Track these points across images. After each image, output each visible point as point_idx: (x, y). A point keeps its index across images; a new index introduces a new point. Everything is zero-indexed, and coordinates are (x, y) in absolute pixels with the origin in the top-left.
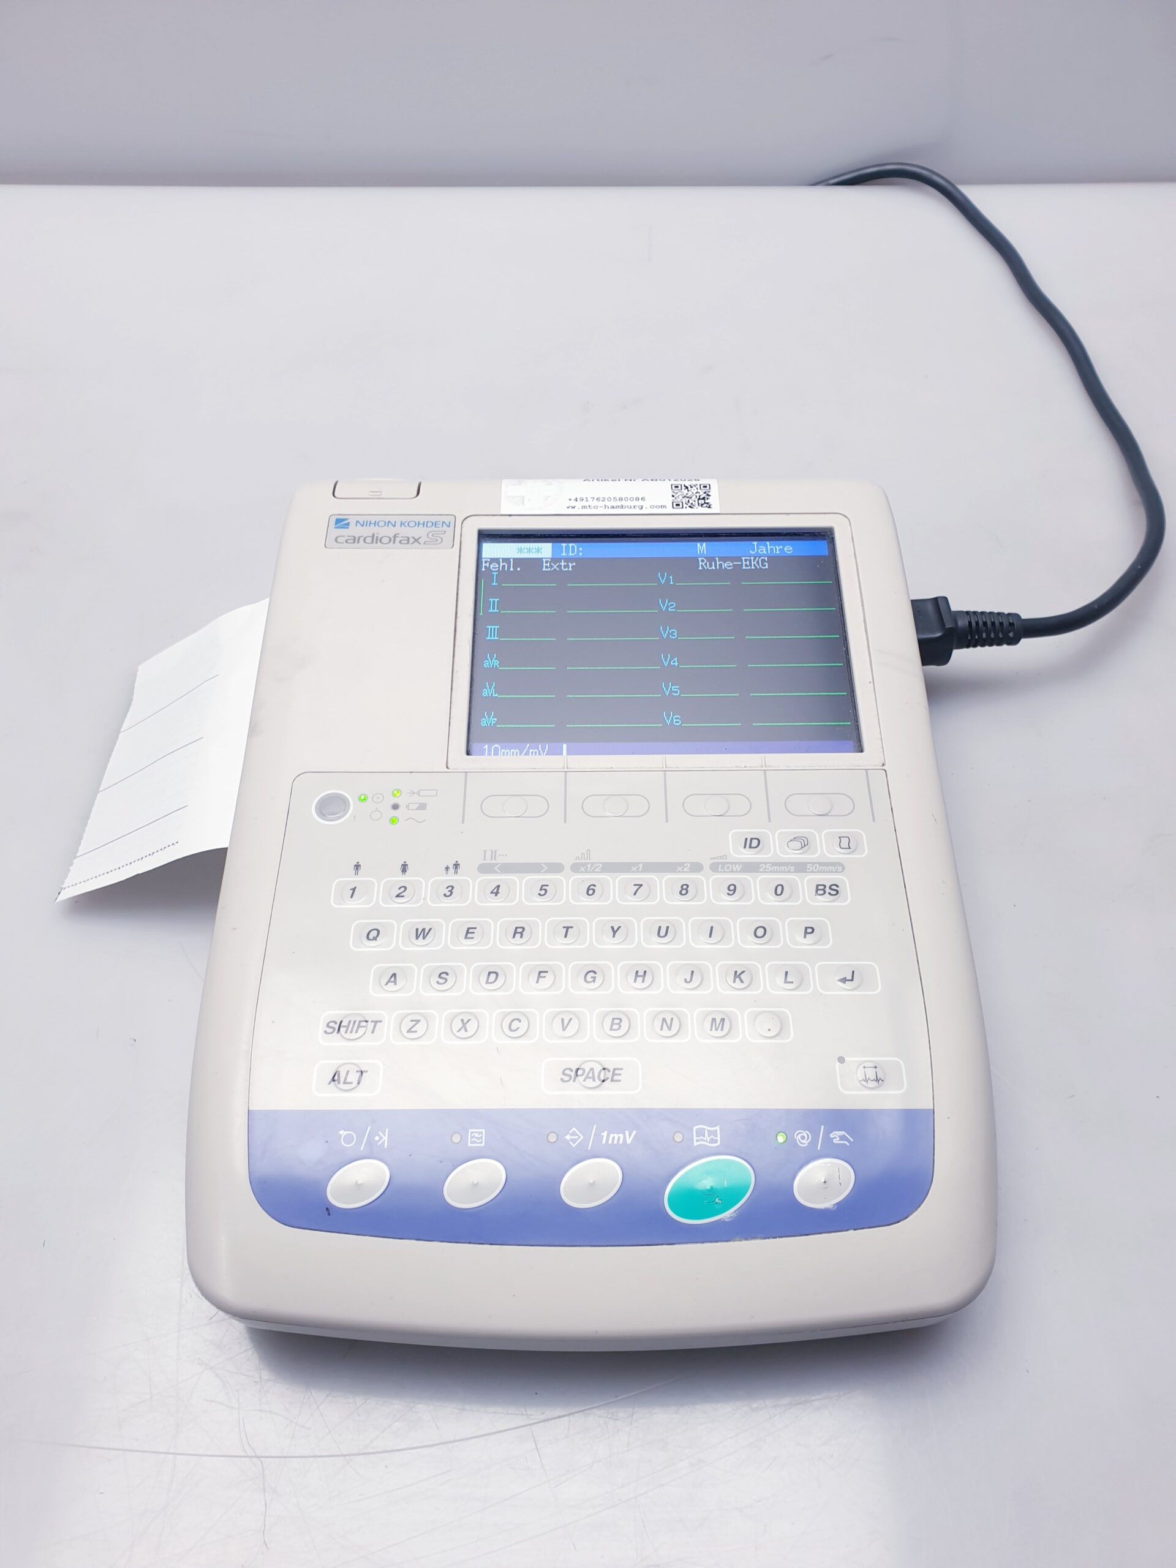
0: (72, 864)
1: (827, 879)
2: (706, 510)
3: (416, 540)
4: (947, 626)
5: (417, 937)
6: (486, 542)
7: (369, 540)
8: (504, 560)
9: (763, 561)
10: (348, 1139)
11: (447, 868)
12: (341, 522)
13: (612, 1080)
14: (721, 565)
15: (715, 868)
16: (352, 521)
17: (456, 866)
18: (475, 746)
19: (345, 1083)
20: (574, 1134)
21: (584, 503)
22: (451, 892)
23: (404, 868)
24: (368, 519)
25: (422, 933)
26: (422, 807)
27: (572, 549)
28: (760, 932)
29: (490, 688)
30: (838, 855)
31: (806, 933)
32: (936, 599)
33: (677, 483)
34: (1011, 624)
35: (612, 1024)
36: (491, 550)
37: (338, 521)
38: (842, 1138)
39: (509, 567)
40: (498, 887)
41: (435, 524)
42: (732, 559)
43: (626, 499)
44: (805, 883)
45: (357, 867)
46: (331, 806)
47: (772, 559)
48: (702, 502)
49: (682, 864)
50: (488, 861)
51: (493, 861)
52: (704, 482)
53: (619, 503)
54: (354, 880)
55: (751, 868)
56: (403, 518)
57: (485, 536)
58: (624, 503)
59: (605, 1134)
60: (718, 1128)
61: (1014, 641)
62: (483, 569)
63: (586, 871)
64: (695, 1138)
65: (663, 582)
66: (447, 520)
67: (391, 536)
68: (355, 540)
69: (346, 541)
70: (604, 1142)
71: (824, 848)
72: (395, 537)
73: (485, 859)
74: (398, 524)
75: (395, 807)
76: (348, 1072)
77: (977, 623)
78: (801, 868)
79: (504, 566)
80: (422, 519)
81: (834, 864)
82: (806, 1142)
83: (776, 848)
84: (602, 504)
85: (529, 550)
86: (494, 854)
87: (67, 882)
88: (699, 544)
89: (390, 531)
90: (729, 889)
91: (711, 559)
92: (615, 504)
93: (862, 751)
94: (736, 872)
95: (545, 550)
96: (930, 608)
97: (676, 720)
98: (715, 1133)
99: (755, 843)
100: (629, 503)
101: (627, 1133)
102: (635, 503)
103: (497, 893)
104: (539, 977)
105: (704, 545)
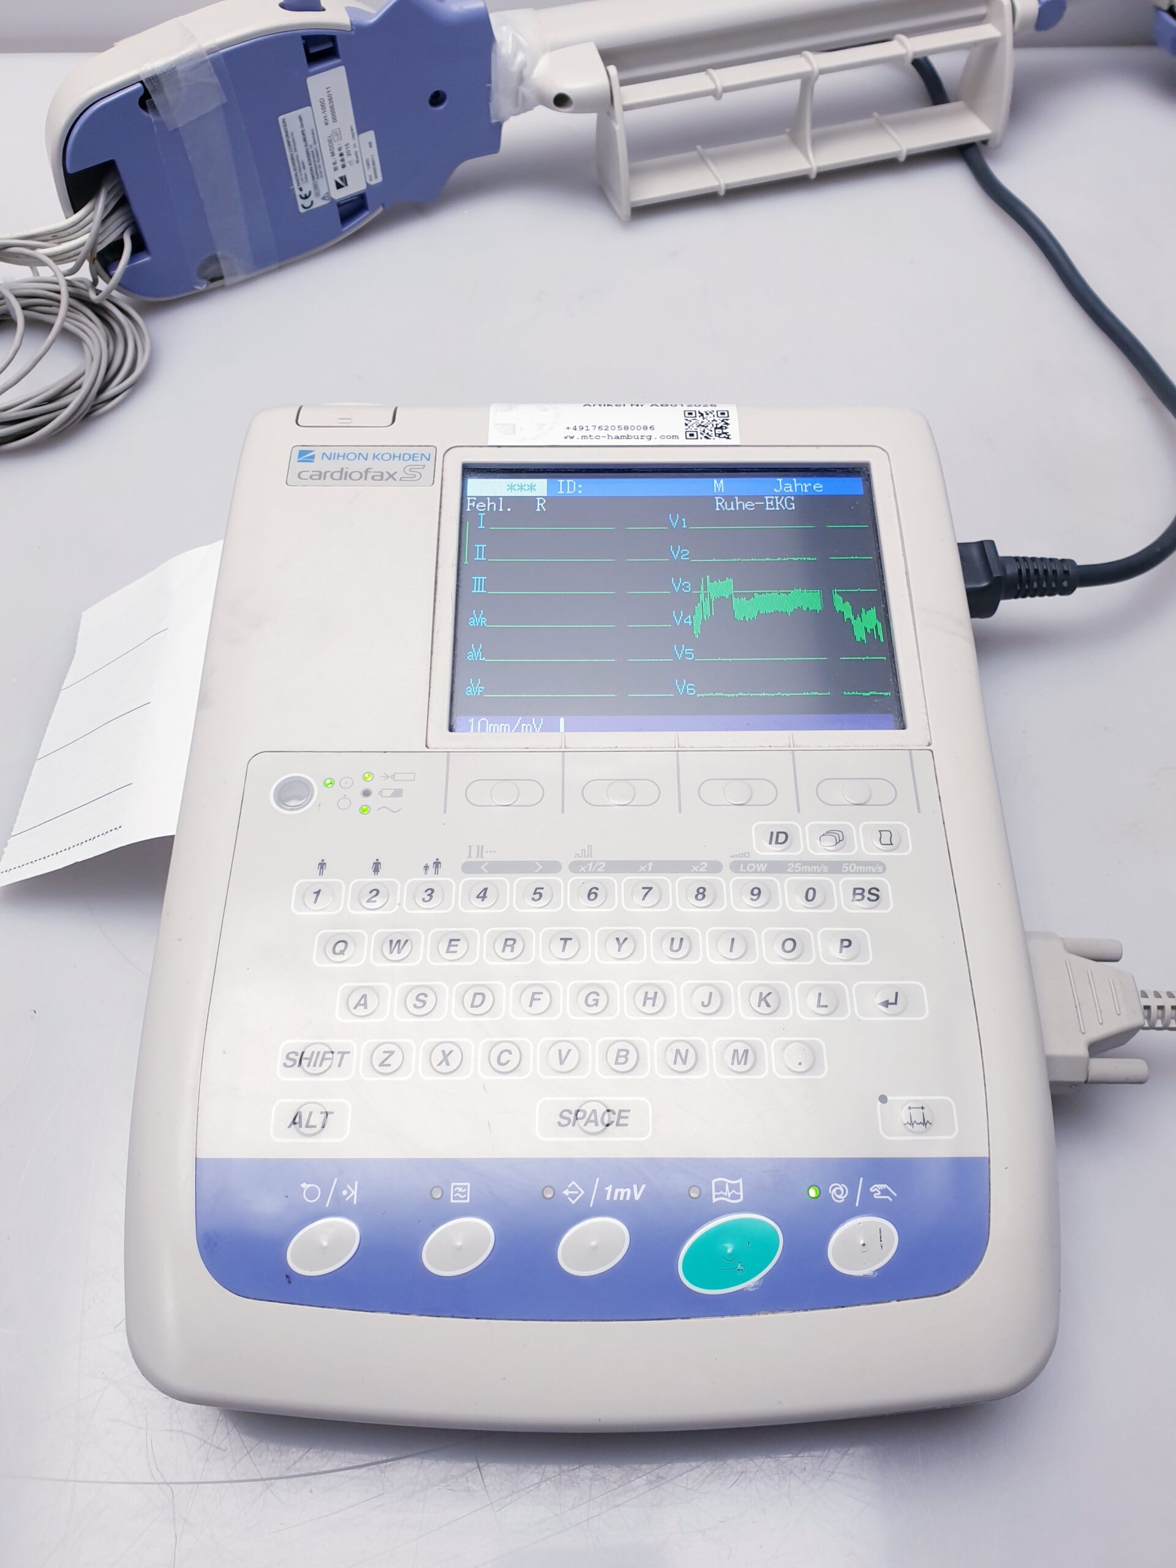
0: (6, 845)
1: (867, 881)
2: (724, 442)
3: (391, 476)
4: (994, 576)
5: (391, 950)
6: (471, 477)
7: (337, 476)
8: (493, 499)
9: (789, 501)
10: (312, 1193)
11: (426, 867)
12: (305, 455)
13: (618, 1125)
14: (741, 505)
15: (735, 867)
16: (318, 453)
17: (437, 864)
18: (458, 721)
19: (307, 1126)
20: (573, 1188)
21: (584, 433)
22: (430, 895)
23: (377, 866)
24: (337, 450)
25: (396, 944)
26: (398, 793)
27: (570, 487)
28: (789, 945)
29: (476, 651)
30: (875, 851)
31: (842, 947)
32: (981, 544)
33: (690, 409)
34: (1066, 572)
35: (618, 1056)
36: (478, 486)
37: (302, 453)
38: (884, 1192)
39: (498, 507)
40: (486, 890)
41: (413, 457)
42: (754, 498)
43: (633, 428)
44: (840, 887)
45: (322, 865)
46: (293, 792)
47: (801, 499)
48: (719, 431)
49: (697, 863)
50: (474, 859)
51: (480, 859)
52: (721, 408)
53: (624, 433)
54: (318, 881)
55: (777, 867)
56: (377, 451)
57: (470, 470)
58: (630, 432)
59: (609, 1189)
60: (740, 1181)
61: (1068, 591)
62: (468, 510)
63: (587, 872)
64: (714, 1193)
65: (674, 525)
66: (426, 451)
67: (363, 470)
68: (321, 475)
69: (311, 477)
70: (608, 1198)
71: (862, 844)
72: (367, 471)
73: (470, 857)
74: (370, 457)
75: (367, 793)
76: (311, 1113)
77: (1028, 571)
78: (835, 867)
79: (492, 506)
80: (397, 451)
81: (873, 863)
82: (842, 1198)
83: (807, 844)
84: (603, 433)
85: (521, 488)
86: (480, 850)
88: (715, 481)
89: (361, 465)
90: (752, 894)
91: (729, 499)
92: (620, 433)
93: (903, 727)
94: (761, 872)
95: (539, 487)
96: (975, 553)
97: (688, 688)
98: (736, 1187)
99: (782, 837)
100: (635, 433)
101: (635, 1187)
102: (642, 432)
103: (484, 897)
104: (533, 999)
105: (722, 481)
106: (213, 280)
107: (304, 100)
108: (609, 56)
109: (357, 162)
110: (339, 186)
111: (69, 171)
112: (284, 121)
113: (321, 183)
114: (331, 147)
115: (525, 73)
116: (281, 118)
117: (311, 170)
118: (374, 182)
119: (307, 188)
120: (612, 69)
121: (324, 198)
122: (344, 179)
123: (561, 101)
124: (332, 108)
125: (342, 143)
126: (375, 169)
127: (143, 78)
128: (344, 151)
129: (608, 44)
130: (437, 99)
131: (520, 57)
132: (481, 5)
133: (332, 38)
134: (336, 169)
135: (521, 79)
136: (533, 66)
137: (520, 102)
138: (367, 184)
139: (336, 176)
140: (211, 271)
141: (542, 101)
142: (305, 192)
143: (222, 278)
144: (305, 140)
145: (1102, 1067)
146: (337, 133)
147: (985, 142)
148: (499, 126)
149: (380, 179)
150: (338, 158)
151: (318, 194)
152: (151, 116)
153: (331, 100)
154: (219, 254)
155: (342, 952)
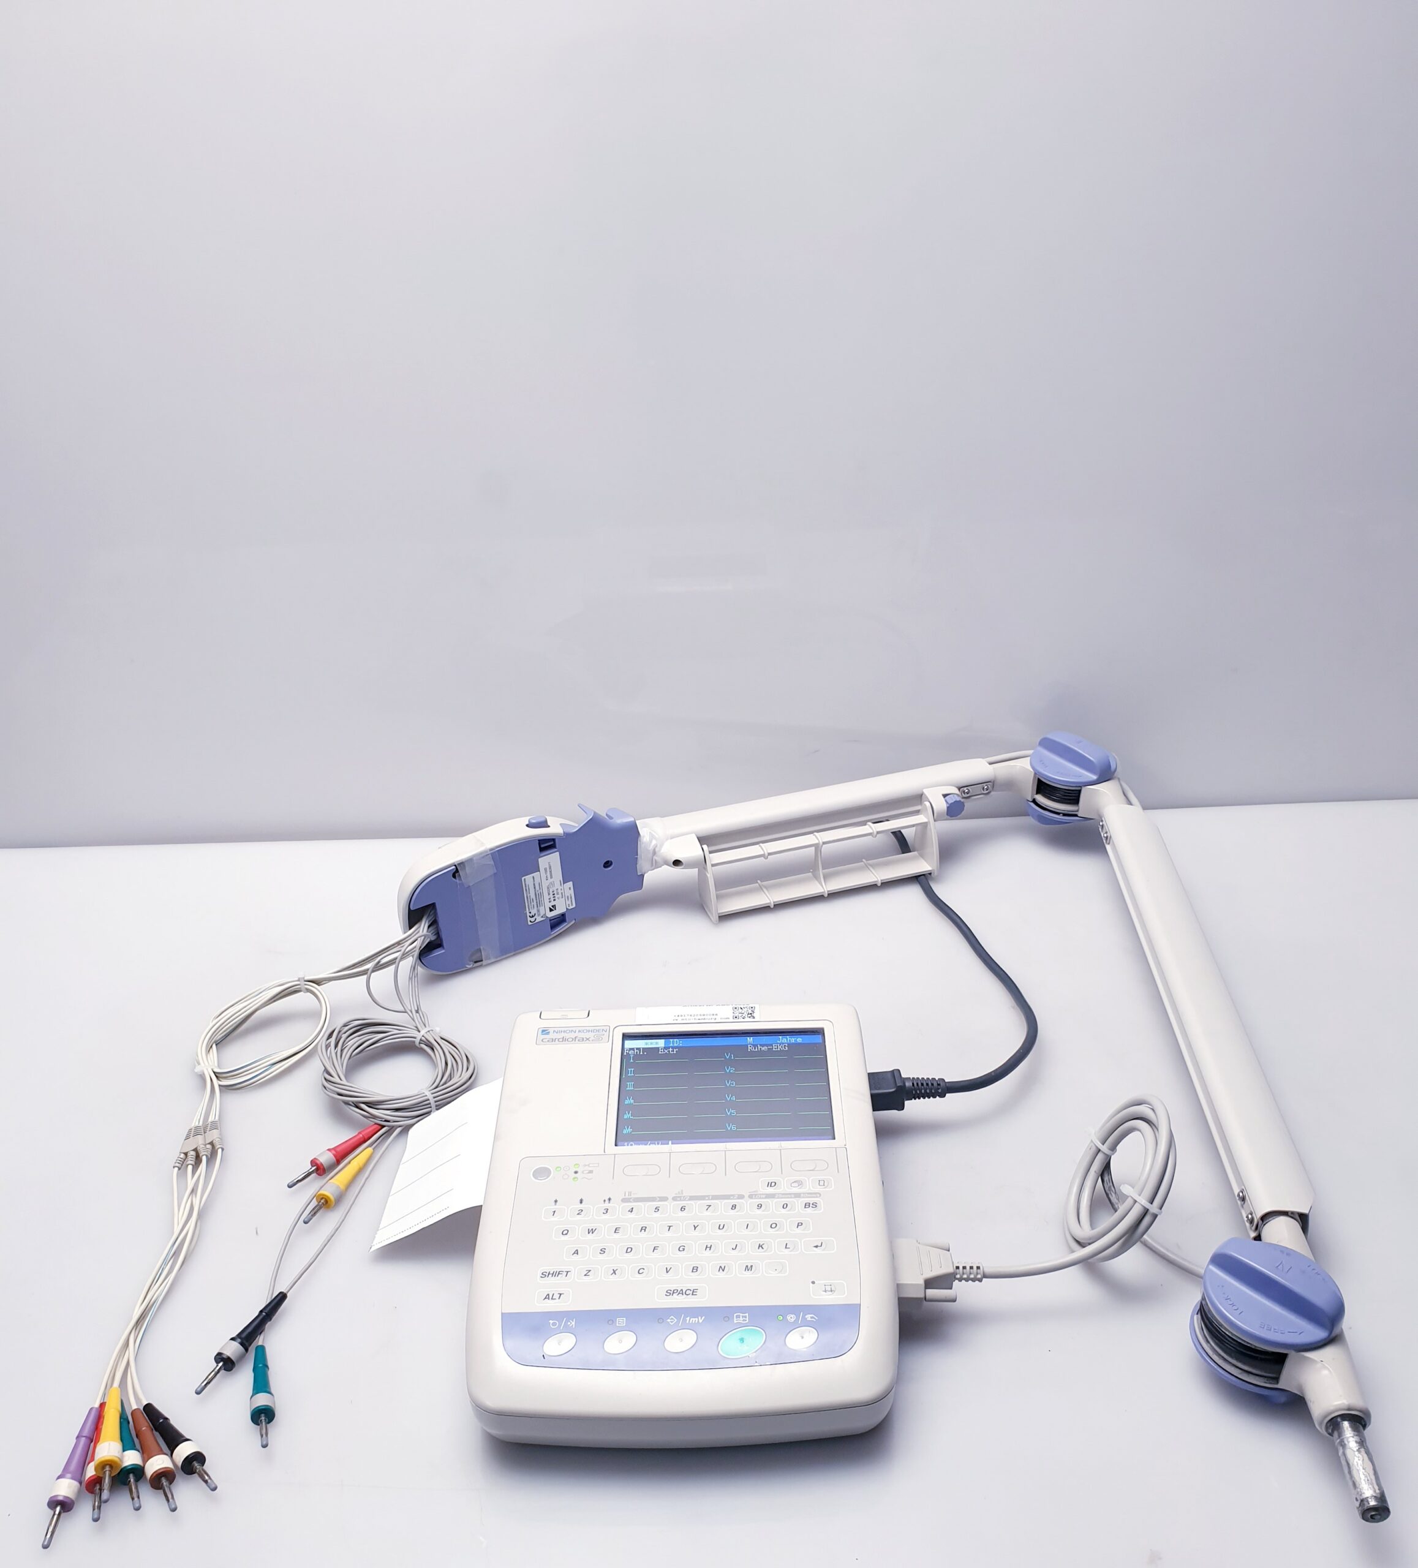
0: (376, 1234)
1: (811, 1200)
2: (753, 1020)
3: (588, 1039)
4: (898, 1085)
5: (589, 1233)
6: (627, 1040)
7: (561, 1040)
8: (637, 1049)
9: (785, 1046)
10: (554, 1324)
11: (605, 1201)
12: (545, 1032)
13: (693, 1294)
14: (761, 1049)
15: (751, 1197)
16: (551, 1030)
17: (610, 1199)
18: (619, 1143)
19: (552, 1299)
20: (672, 1319)
21: (683, 1017)
22: (607, 1212)
23: (581, 1202)
24: (560, 1029)
25: (591, 1231)
26: (591, 1172)
27: (676, 1042)
28: (774, 1226)
29: (629, 1113)
30: (818, 1189)
31: (798, 1226)
32: (893, 1071)
33: (736, 1006)
34: (939, 1085)
35: (693, 1269)
36: (629, 1044)
37: (543, 1031)
38: (811, 1318)
39: (640, 1052)
40: (632, 1208)
41: (598, 1031)
42: (767, 1045)
43: (707, 1015)
44: (799, 1203)
45: (556, 1201)
46: (541, 1173)
47: (789, 1045)
48: (750, 1015)
49: (733, 1195)
50: (627, 1196)
51: (630, 1197)
52: (752, 1006)
53: (703, 1017)
54: (554, 1207)
55: (770, 1196)
56: (580, 1029)
57: (626, 1037)
58: (705, 1017)
59: (688, 1319)
60: (747, 1315)
61: (942, 1095)
62: (625, 1054)
63: (681, 1200)
64: (735, 1319)
65: (728, 1057)
66: (605, 1028)
67: (574, 1037)
68: (553, 1040)
69: (548, 1041)
70: (688, 1322)
71: (810, 1186)
72: (575, 1038)
73: (625, 1196)
74: (577, 1031)
75: (576, 1172)
76: (553, 1294)
77: (917, 1084)
78: (797, 1195)
79: (637, 1052)
80: (590, 1029)
81: (815, 1193)
82: (793, 1320)
83: (783, 1187)
84: (693, 1017)
85: (651, 1043)
86: (630, 1193)
87: (374, 1243)
88: (748, 1038)
89: (573, 1035)
90: (758, 1206)
91: (755, 1046)
92: (700, 1018)
93: (834, 1138)
94: (763, 1198)
95: (661, 1043)
96: (889, 1076)
97: (734, 1128)
98: (746, 1317)
99: (773, 1184)
100: (708, 1017)
101: (700, 1318)
102: (712, 1017)
103: (632, 1211)
104: (654, 1249)
105: (752, 1038)
106: (476, 962)
107: (537, 869)
108: (702, 840)
109: (562, 897)
110: (551, 910)
111: (412, 908)
112: (525, 879)
113: (542, 909)
114: (549, 890)
115: (657, 850)
116: (523, 878)
117: (537, 902)
118: (571, 907)
119: (533, 912)
120: (705, 847)
121: (542, 917)
122: (554, 906)
123: (677, 863)
124: (551, 872)
125: (555, 889)
126: (571, 901)
127: (456, 864)
128: (555, 892)
129: (700, 835)
130: (607, 864)
131: (654, 842)
132: (632, 819)
133: (554, 840)
134: (550, 902)
135: (654, 853)
136: (662, 846)
137: (654, 864)
138: (567, 909)
139: (549, 905)
140: (475, 958)
141: (666, 863)
142: (533, 914)
143: (482, 961)
144: (535, 888)
145: (932, 1293)
146: (552, 884)
147: (930, 874)
148: (643, 876)
149: (574, 906)
150: (551, 896)
151: (539, 915)
152: (457, 881)
153: (550, 868)
154: (482, 948)
155: (566, 1234)
